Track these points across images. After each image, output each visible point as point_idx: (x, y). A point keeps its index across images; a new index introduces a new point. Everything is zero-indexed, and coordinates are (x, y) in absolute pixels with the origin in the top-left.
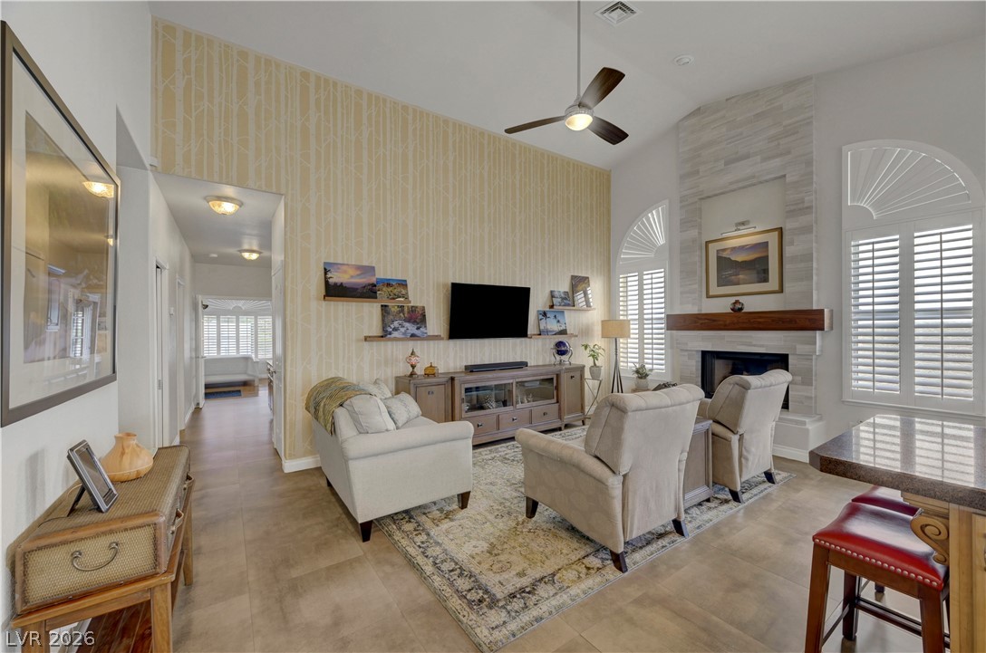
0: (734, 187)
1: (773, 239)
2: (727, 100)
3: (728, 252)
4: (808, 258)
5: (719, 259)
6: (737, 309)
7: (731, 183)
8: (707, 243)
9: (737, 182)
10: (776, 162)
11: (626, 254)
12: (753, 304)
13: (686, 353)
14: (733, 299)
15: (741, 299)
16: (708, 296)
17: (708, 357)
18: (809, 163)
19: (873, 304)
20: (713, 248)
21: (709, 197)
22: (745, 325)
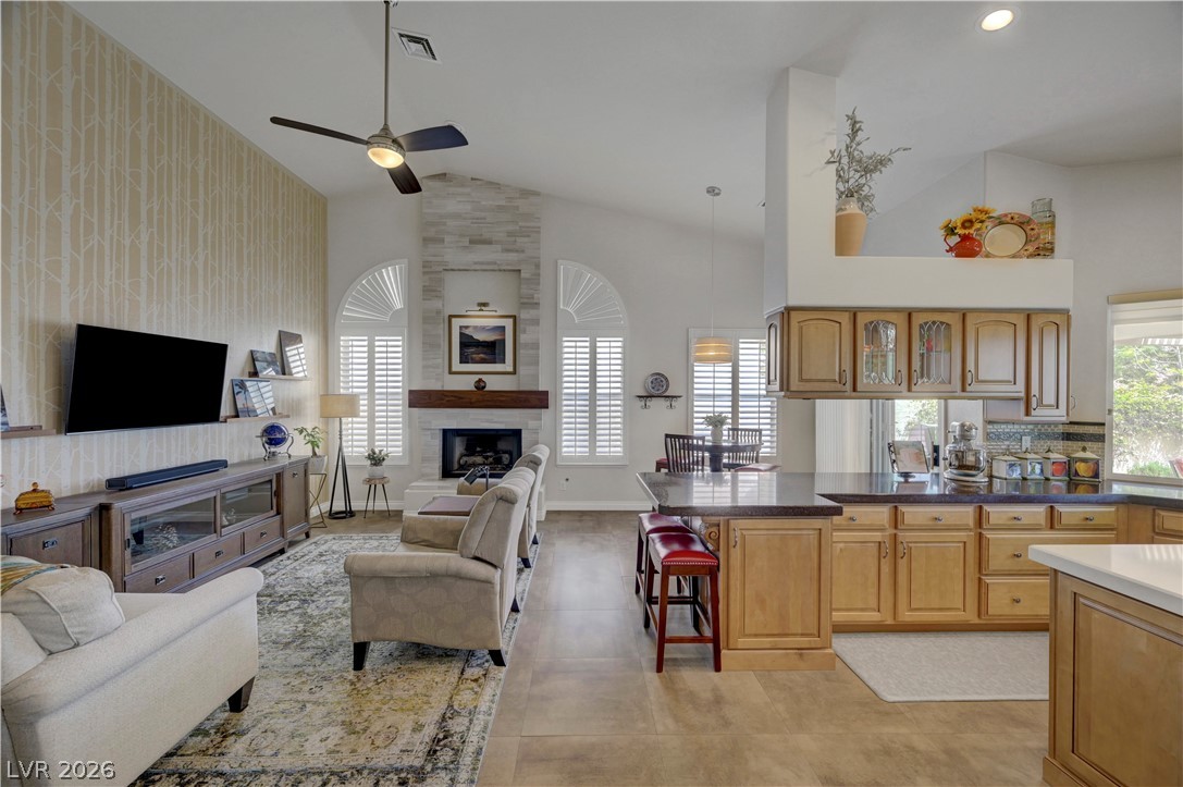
0: (478, 267)
1: (508, 323)
2: (472, 179)
3: (470, 329)
4: (536, 346)
5: (462, 335)
6: (480, 385)
7: (476, 263)
8: (451, 317)
9: (482, 263)
10: (512, 256)
11: (349, 311)
12: (494, 384)
13: (429, 432)
14: (477, 377)
15: (484, 377)
16: (451, 372)
17: (448, 434)
18: (538, 266)
19: (576, 388)
20: (456, 323)
21: (452, 270)
22: (489, 403)
